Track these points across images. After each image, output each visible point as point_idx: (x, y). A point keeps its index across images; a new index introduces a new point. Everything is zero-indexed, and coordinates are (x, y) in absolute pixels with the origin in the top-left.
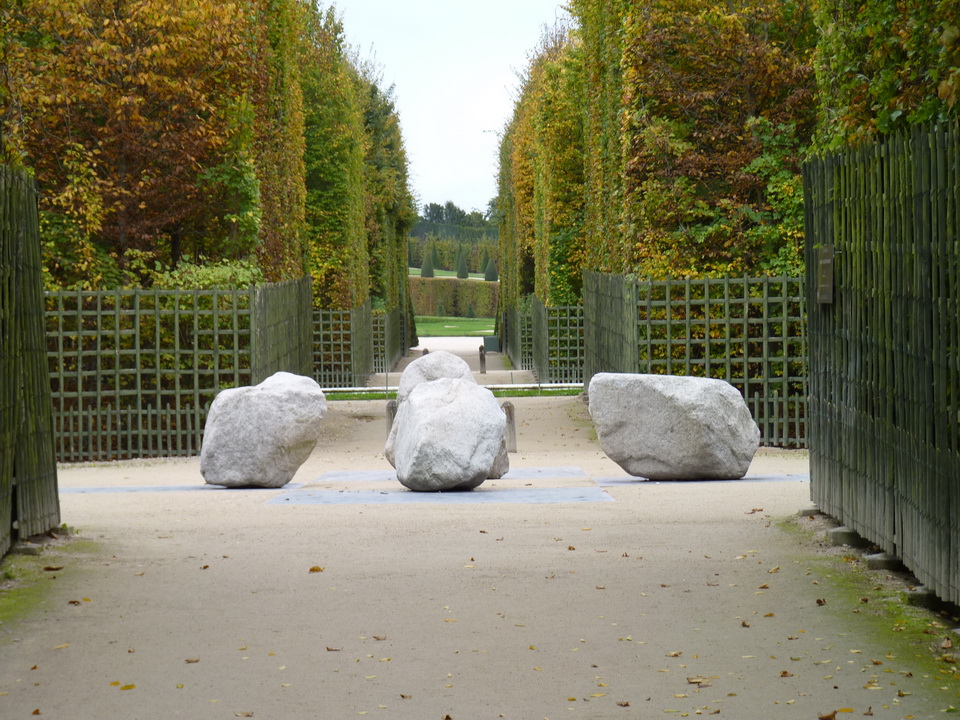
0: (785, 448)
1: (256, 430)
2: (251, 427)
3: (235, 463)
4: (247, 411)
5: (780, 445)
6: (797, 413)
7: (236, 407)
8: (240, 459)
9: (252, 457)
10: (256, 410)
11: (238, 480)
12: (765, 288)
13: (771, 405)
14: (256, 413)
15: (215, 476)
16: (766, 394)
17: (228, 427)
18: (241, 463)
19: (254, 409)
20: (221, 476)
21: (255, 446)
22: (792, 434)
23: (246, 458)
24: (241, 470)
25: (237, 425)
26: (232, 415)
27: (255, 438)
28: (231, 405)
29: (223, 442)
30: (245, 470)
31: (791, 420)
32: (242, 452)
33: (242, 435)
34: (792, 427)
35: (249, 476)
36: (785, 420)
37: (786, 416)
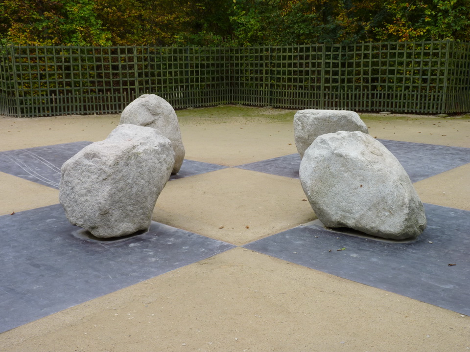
0: (82, 115)
1: (147, 184)
2: (143, 182)
3: (127, 215)
4: (138, 167)
5: (80, 114)
6: (87, 101)
7: (127, 165)
8: (132, 211)
9: (142, 208)
10: (146, 166)
11: (131, 230)
12: (71, 51)
13: (76, 98)
14: (147, 168)
15: (109, 231)
16: (73, 94)
17: (122, 184)
18: (133, 214)
19: (144, 164)
20: (115, 230)
21: (146, 198)
22: (85, 109)
23: (137, 210)
24: (133, 221)
25: (129, 181)
26: (124, 172)
27: (147, 191)
28: (122, 163)
29: (117, 198)
30: (136, 220)
31: (84, 104)
32: (134, 205)
33: (135, 189)
34: (85, 107)
35: (139, 225)
36: (82, 104)
37: (82, 103)
